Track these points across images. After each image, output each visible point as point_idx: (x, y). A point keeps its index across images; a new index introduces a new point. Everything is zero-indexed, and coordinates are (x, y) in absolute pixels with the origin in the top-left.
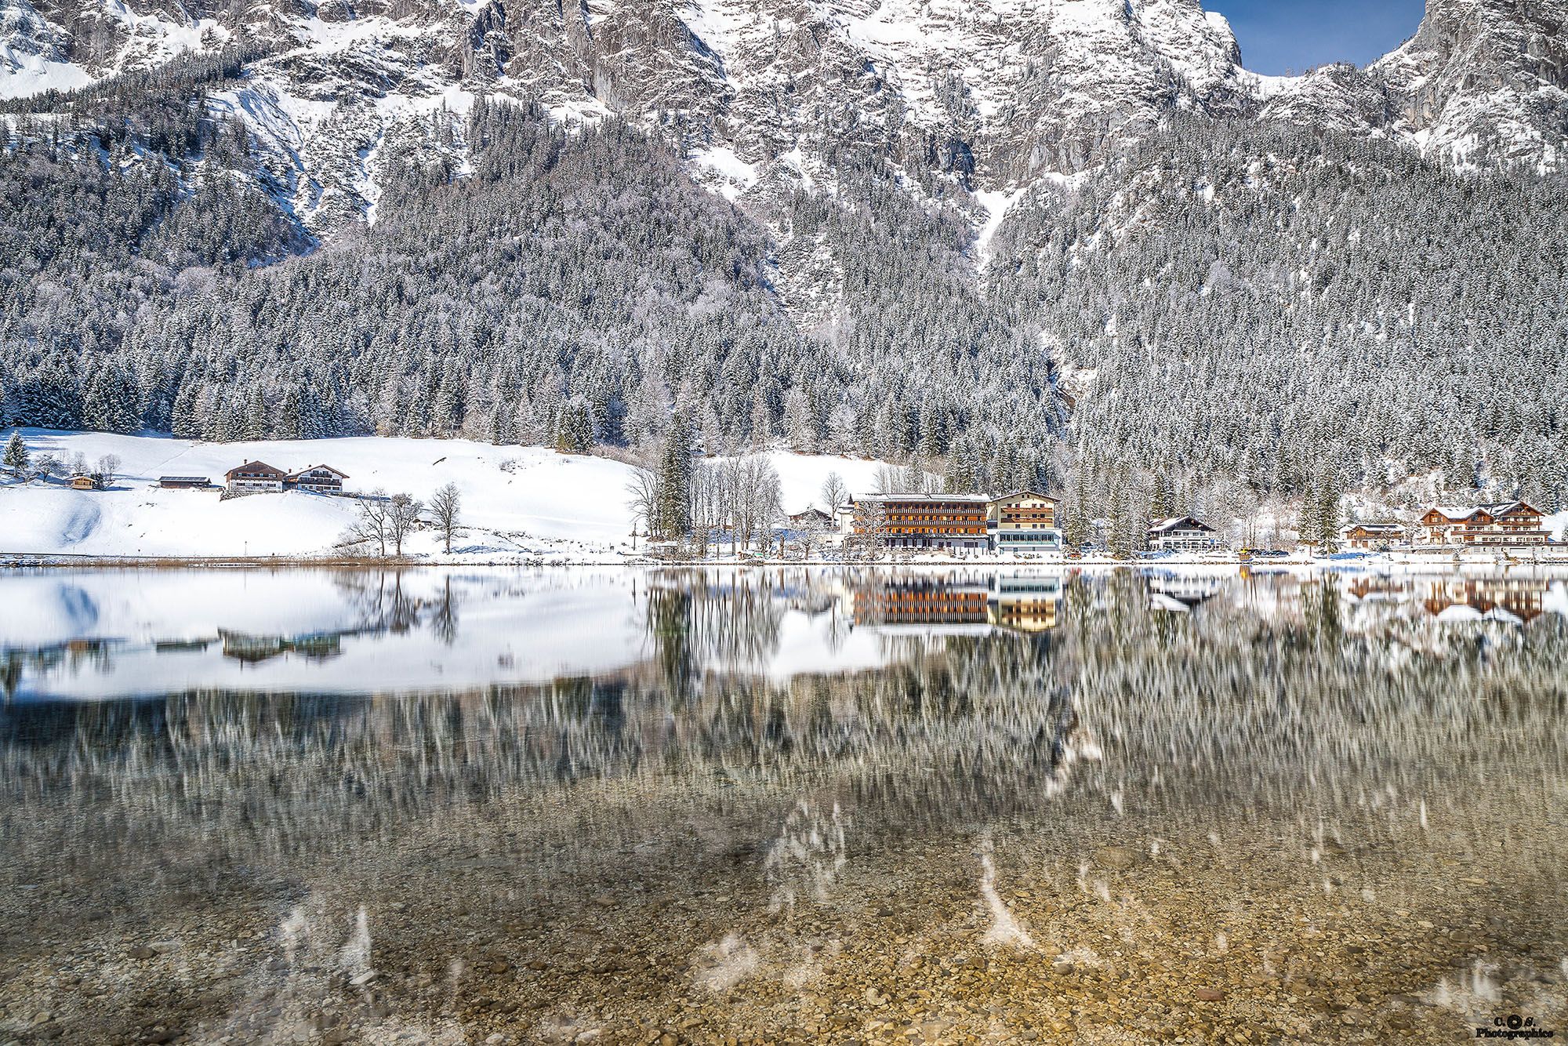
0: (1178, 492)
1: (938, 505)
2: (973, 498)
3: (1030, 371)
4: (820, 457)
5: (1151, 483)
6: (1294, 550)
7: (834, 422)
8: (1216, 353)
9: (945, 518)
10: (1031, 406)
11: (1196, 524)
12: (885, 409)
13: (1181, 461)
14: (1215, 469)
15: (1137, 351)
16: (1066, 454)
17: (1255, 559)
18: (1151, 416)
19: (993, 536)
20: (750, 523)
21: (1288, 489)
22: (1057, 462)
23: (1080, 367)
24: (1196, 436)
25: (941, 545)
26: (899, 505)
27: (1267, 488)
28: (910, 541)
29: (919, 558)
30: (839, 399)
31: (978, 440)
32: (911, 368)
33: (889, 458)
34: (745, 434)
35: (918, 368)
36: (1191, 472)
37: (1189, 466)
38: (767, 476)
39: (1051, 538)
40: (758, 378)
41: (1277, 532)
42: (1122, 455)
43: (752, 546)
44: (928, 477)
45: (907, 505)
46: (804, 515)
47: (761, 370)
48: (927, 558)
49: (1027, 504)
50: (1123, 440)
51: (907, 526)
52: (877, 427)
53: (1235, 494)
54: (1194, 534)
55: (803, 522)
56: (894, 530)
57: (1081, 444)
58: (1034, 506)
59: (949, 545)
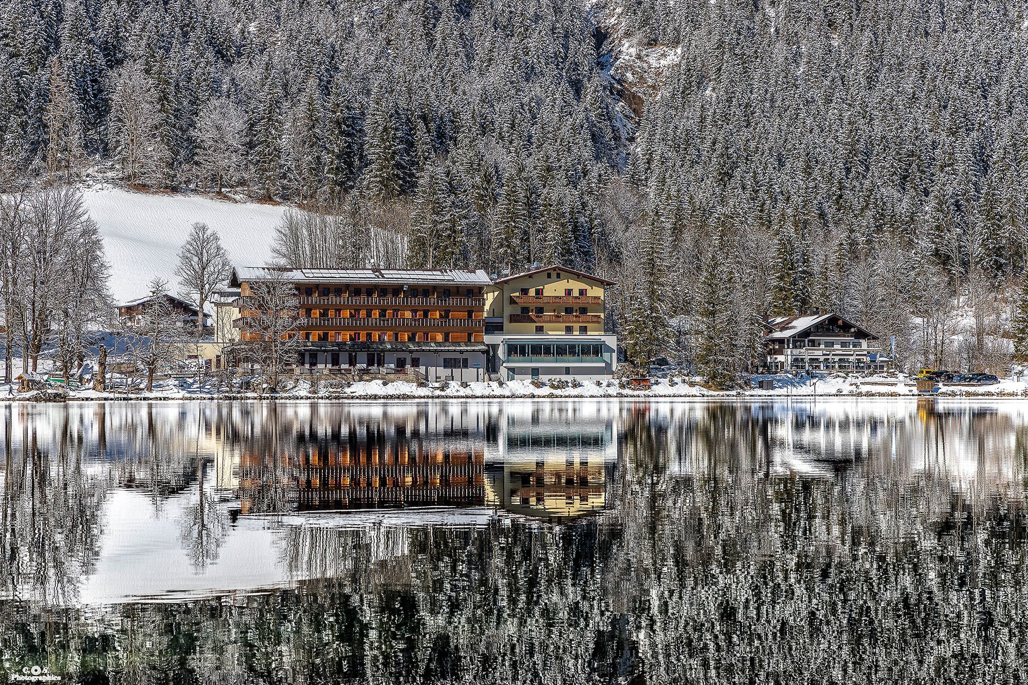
0: (816, 269)
1: (396, 290)
2: (460, 277)
3: (567, 48)
4: (179, 197)
5: (771, 255)
6: (1007, 373)
7: (204, 131)
8: (882, 25)
9: (408, 314)
10: (566, 111)
11: (846, 327)
12: (301, 110)
13: (822, 215)
14: (879, 229)
15: (751, 18)
16: (627, 200)
17: (944, 389)
18: (774, 131)
19: (495, 347)
20: (42, 319)
21: (999, 267)
22: (609, 211)
23: (652, 43)
24: (848, 170)
25: (401, 364)
26: (325, 289)
27: (965, 264)
28: (344, 356)
29: (359, 388)
30: (215, 88)
31: (472, 169)
32: (349, 35)
33: (308, 201)
34: (34, 151)
35: (361, 34)
36: (839, 235)
37: (837, 224)
38: (74, 232)
39: (597, 350)
40: (57, 44)
41: (980, 341)
42: (723, 201)
43: (45, 365)
44: (378, 237)
45: (338, 289)
46: (144, 306)
47: (65, 31)
48: (375, 387)
49: (555, 289)
50: (725, 177)
51: (340, 329)
52: (284, 142)
53: (913, 273)
54: (844, 344)
55: (142, 321)
56: (314, 336)
57: (653, 182)
58: (569, 292)
59: (415, 363)
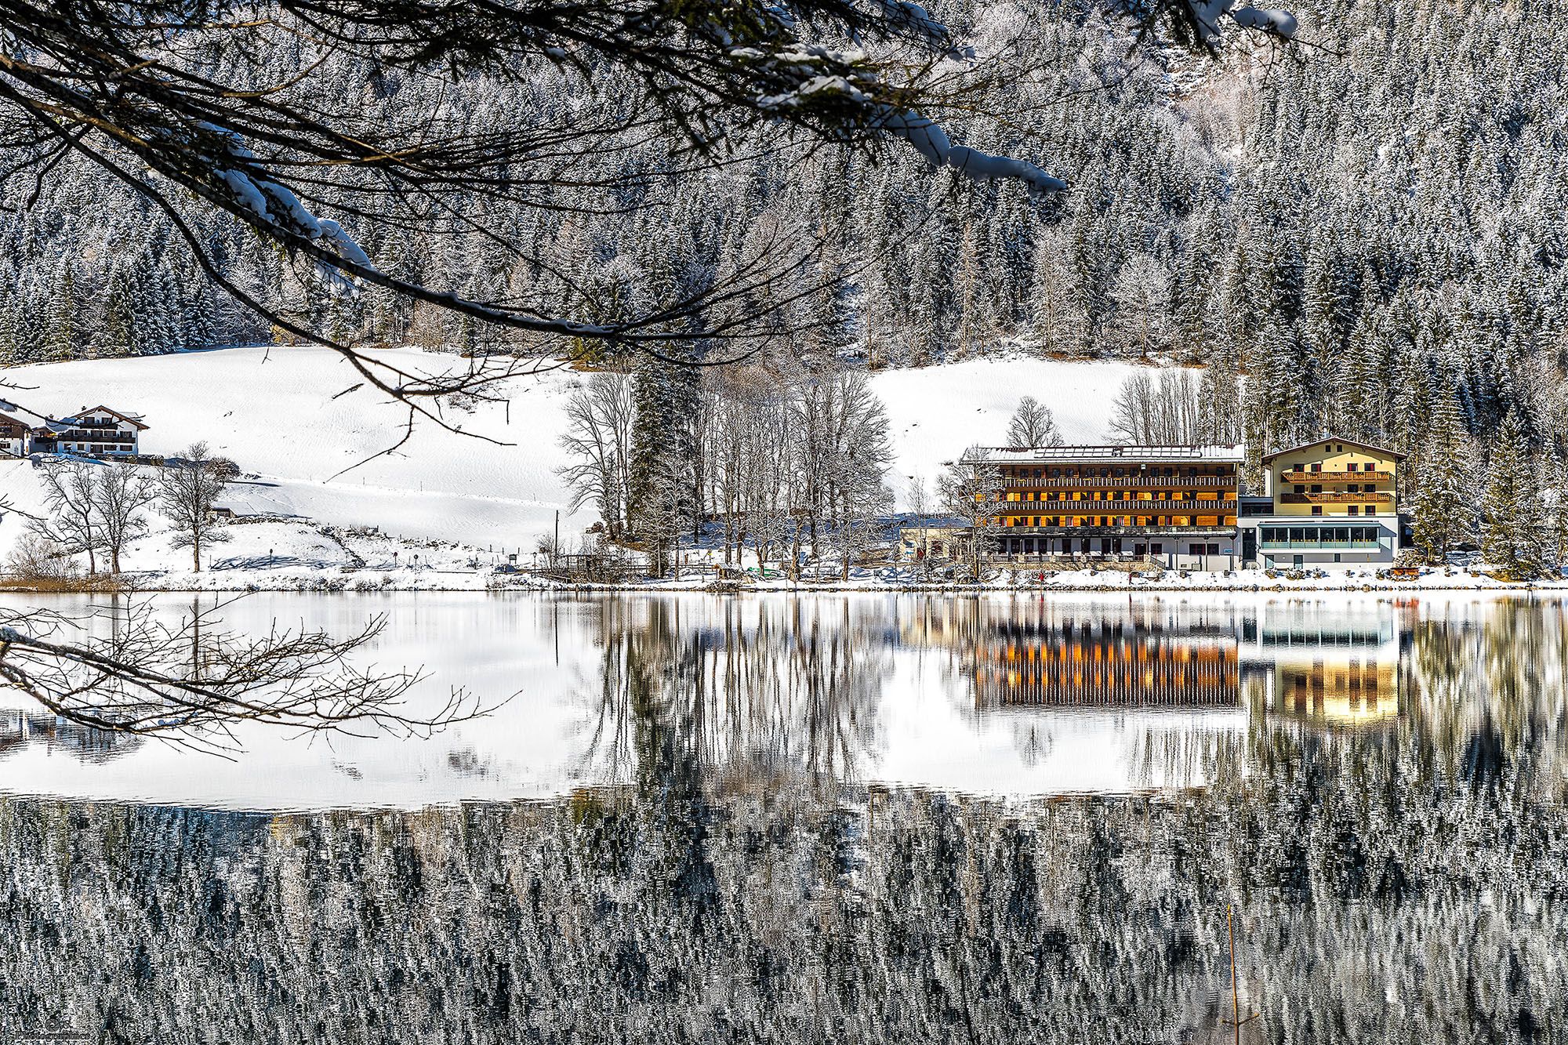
1: (1135, 470)
2: (1213, 453)
9: (1148, 496)
19: (1251, 531)
25: (1139, 551)
26: (1055, 470)
28: (1076, 543)
39: (1372, 534)
48: (1109, 577)
49: (1335, 464)
51: (1070, 513)
58: (1352, 467)
59: (1157, 549)
